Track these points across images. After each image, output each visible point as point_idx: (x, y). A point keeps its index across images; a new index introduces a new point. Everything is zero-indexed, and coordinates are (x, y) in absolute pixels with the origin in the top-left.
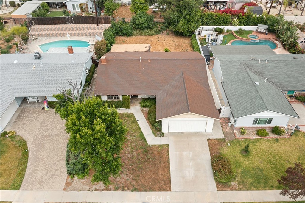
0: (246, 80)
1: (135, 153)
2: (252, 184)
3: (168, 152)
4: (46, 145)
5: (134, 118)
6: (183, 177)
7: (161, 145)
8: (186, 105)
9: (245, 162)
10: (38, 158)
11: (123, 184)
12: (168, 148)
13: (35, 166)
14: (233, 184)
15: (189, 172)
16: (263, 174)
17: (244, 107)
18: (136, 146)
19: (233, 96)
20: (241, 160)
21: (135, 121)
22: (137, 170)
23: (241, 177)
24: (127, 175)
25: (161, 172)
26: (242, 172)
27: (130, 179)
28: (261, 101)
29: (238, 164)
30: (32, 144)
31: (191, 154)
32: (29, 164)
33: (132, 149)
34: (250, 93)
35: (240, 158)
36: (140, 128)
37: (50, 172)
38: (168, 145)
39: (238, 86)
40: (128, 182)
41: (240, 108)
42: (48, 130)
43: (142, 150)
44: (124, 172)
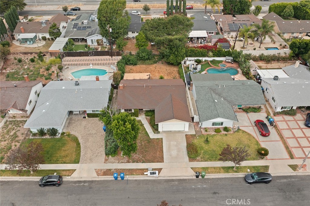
0: (210, 99)
1: (143, 143)
2: (208, 158)
3: (162, 142)
4: (90, 140)
5: (142, 123)
6: (171, 155)
7: (158, 138)
8: (172, 114)
9: (206, 147)
10: (86, 146)
11: (137, 159)
12: (162, 140)
13: (86, 151)
14: (198, 158)
15: (174, 153)
16: (215, 153)
17: (207, 116)
18: (143, 139)
19: (201, 109)
20: (204, 146)
21: (142, 125)
22: (144, 152)
23: (203, 155)
24: (139, 155)
25: (158, 153)
26: (204, 152)
27: (141, 157)
28: (216, 112)
29: (202, 148)
30: (81, 139)
31: (175, 143)
32: (82, 150)
33: (141, 141)
34: (211, 107)
35: (203, 145)
36: (145, 129)
37: (95, 154)
38: (162, 138)
39: (205, 102)
40: (140, 159)
41: (204, 116)
42: (89, 131)
43: (147, 141)
44: (137, 153)
